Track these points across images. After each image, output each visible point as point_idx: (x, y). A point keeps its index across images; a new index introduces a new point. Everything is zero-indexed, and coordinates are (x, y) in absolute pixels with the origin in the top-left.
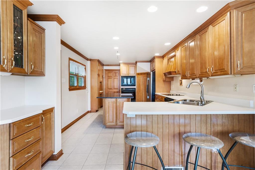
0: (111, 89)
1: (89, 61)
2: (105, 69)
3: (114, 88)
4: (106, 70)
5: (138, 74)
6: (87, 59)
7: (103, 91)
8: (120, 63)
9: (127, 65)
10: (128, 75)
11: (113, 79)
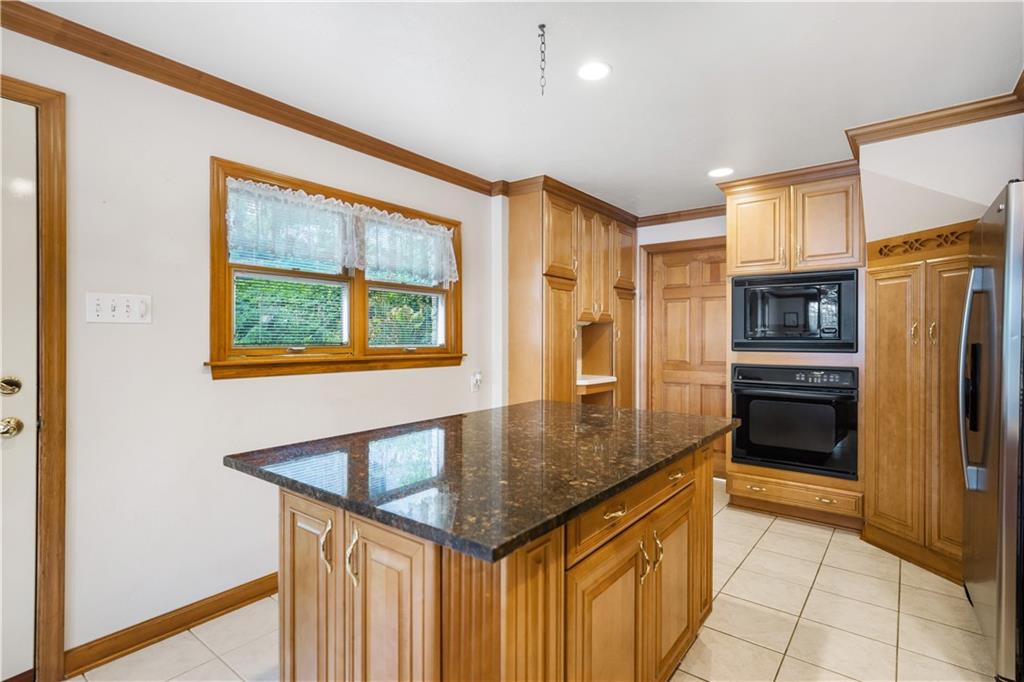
0: (681, 365)
1: (500, 197)
2: (641, 246)
3: (702, 362)
4: (653, 251)
5: (885, 250)
6: (485, 187)
7: (614, 379)
8: (725, 186)
9: (783, 193)
10: (787, 269)
11: (695, 302)
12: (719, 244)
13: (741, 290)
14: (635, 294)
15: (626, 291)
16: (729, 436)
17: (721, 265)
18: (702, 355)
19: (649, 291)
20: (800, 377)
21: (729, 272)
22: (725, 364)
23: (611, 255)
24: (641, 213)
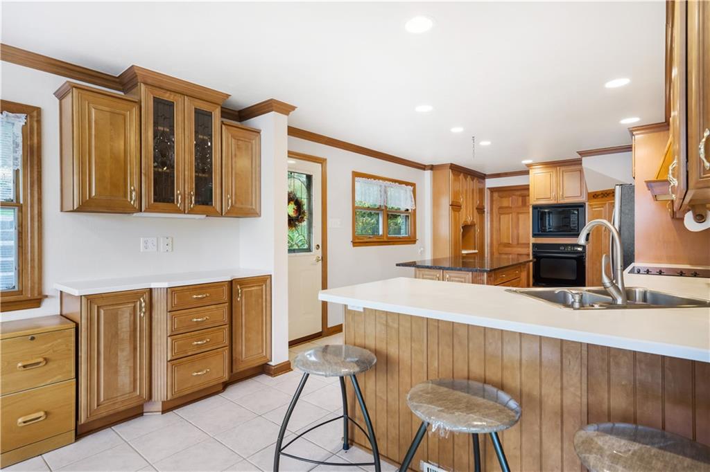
0: (508, 245)
1: (429, 171)
2: (489, 188)
3: (518, 244)
4: (493, 190)
5: (595, 196)
6: (423, 167)
7: (476, 251)
8: (529, 166)
9: (554, 170)
10: (556, 202)
11: (514, 215)
12: (526, 188)
13: (537, 210)
14: (484, 211)
15: (481, 210)
16: (531, 263)
17: (527, 198)
18: (518, 239)
19: (491, 210)
20: (562, 248)
21: (531, 203)
22: (529, 244)
23: (475, 192)
24: (487, 173)
